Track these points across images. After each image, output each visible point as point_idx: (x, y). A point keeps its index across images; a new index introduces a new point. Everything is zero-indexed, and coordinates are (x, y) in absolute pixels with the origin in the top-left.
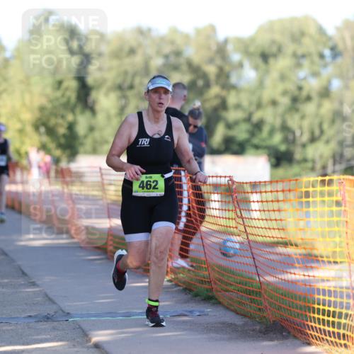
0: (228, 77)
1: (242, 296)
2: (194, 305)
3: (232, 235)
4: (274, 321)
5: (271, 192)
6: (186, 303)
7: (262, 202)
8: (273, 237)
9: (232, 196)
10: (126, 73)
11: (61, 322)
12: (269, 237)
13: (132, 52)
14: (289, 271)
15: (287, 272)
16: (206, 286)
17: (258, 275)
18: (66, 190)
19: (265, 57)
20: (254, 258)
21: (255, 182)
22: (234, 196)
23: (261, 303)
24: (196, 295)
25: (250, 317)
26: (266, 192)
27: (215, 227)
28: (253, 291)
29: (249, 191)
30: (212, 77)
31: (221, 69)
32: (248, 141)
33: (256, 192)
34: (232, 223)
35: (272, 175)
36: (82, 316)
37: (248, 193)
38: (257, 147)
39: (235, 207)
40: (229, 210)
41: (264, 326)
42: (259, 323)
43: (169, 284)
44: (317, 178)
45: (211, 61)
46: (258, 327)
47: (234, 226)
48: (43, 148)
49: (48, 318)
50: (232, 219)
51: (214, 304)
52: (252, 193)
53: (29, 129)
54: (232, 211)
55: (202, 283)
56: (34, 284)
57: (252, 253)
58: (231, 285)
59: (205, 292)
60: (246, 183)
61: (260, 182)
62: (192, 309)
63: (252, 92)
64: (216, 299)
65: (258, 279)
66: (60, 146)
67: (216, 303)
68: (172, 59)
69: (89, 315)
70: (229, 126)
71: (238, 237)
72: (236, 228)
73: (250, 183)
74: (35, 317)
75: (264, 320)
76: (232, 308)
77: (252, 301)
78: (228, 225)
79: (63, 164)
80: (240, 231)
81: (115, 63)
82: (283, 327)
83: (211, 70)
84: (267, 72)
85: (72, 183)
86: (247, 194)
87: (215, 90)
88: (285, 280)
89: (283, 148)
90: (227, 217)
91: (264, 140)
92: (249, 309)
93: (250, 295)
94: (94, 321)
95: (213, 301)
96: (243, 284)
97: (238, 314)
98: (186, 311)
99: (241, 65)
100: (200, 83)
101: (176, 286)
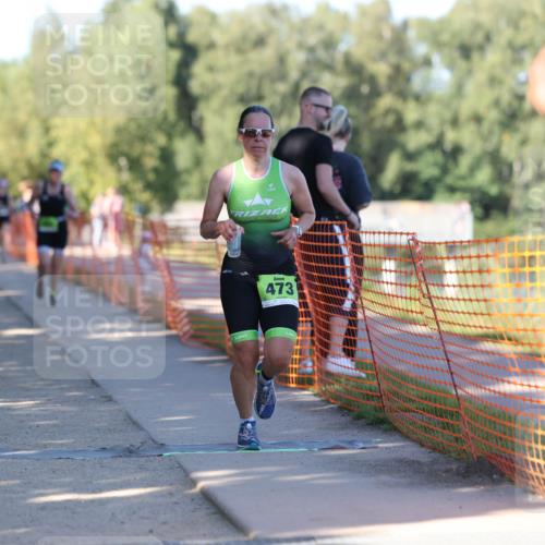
0: (408, 80)
1: (430, 419)
2: (356, 432)
3: (415, 324)
4: (478, 458)
5: (479, 257)
6: (343, 429)
7: (464, 272)
8: (481, 327)
9: (414, 263)
10: (251, 75)
11: (152, 458)
12: (475, 327)
13: (260, 42)
14: (506, 379)
15: (503, 381)
16: (374, 403)
17: (455, 386)
18: (159, 256)
19: (466, 51)
20: (448, 361)
21: (454, 242)
22: (418, 265)
23: (459, 430)
24: (359, 417)
25: (443, 451)
26: (470, 257)
27: (389, 312)
28: (446, 411)
29: (445, 256)
30: (382, 81)
31: (397, 69)
32: (438, 180)
33: (455, 258)
34: (415, 306)
35: (476, 232)
36: (182, 448)
37: (442, 258)
38: (452, 190)
39: (420, 281)
40: (410, 286)
41: (465, 465)
42: (456, 459)
43: (317, 399)
45: (383, 56)
46: (454, 467)
47: (418, 310)
48: (123, 190)
49: (130, 452)
50: (415, 300)
51: (386, 431)
52: (448, 258)
53: (101, 161)
54: (415, 286)
55: (368, 399)
56: (109, 399)
57: (445, 352)
58: (414, 401)
59: (374, 412)
60: (440, 244)
61: (461, 242)
62: (354, 438)
63: (446, 103)
64: (390, 423)
65: (454, 392)
66: (148, 186)
67: (390, 430)
68: (322, 54)
69: (195, 448)
70: (410, 156)
71: (423, 328)
72: (421, 313)
73: (446, 243)
74: (113, 449)
75: (464, 456)
76: (414, 437)
77: (446, 426)
78: (409, 309)
79: (155, 216)
80: (427, 317)
81: (234, 59)
82: (493, 466)
83: (381, 70)
84: (470, 72)
85: (168, 243)
86: (440, 261)
87: (386, 101)
88: (499, 393)
89: (494, 190)
90: (408, 296)
91: (463, 178)
92: (440, 439)
93: (441, 416)
94: (201, 456)
95: (385, 426)
96: (430, 401)
97: (422, 446)
98: (343, 442)
99: (427, 63)
100: (365, 89)
101: (328, 402)
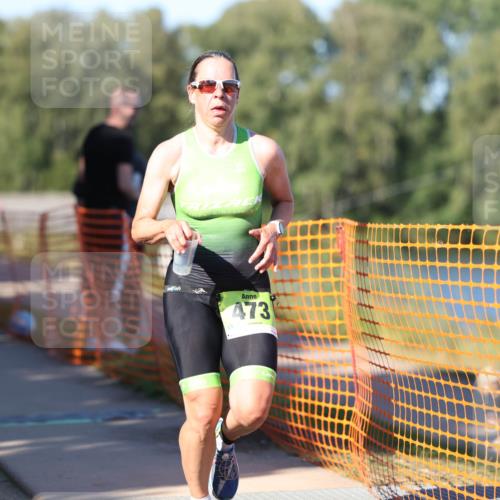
6: (123, 400)
16: (153, 377)
19: (231, 53)
24: (139, 390)
44: (306, 223)
51: (164, 402)
59: (151, 386)
64: (167, 395)
67: (168, 401)
95: (163, 397)
98: (125, 412)
101: (108, 376)
